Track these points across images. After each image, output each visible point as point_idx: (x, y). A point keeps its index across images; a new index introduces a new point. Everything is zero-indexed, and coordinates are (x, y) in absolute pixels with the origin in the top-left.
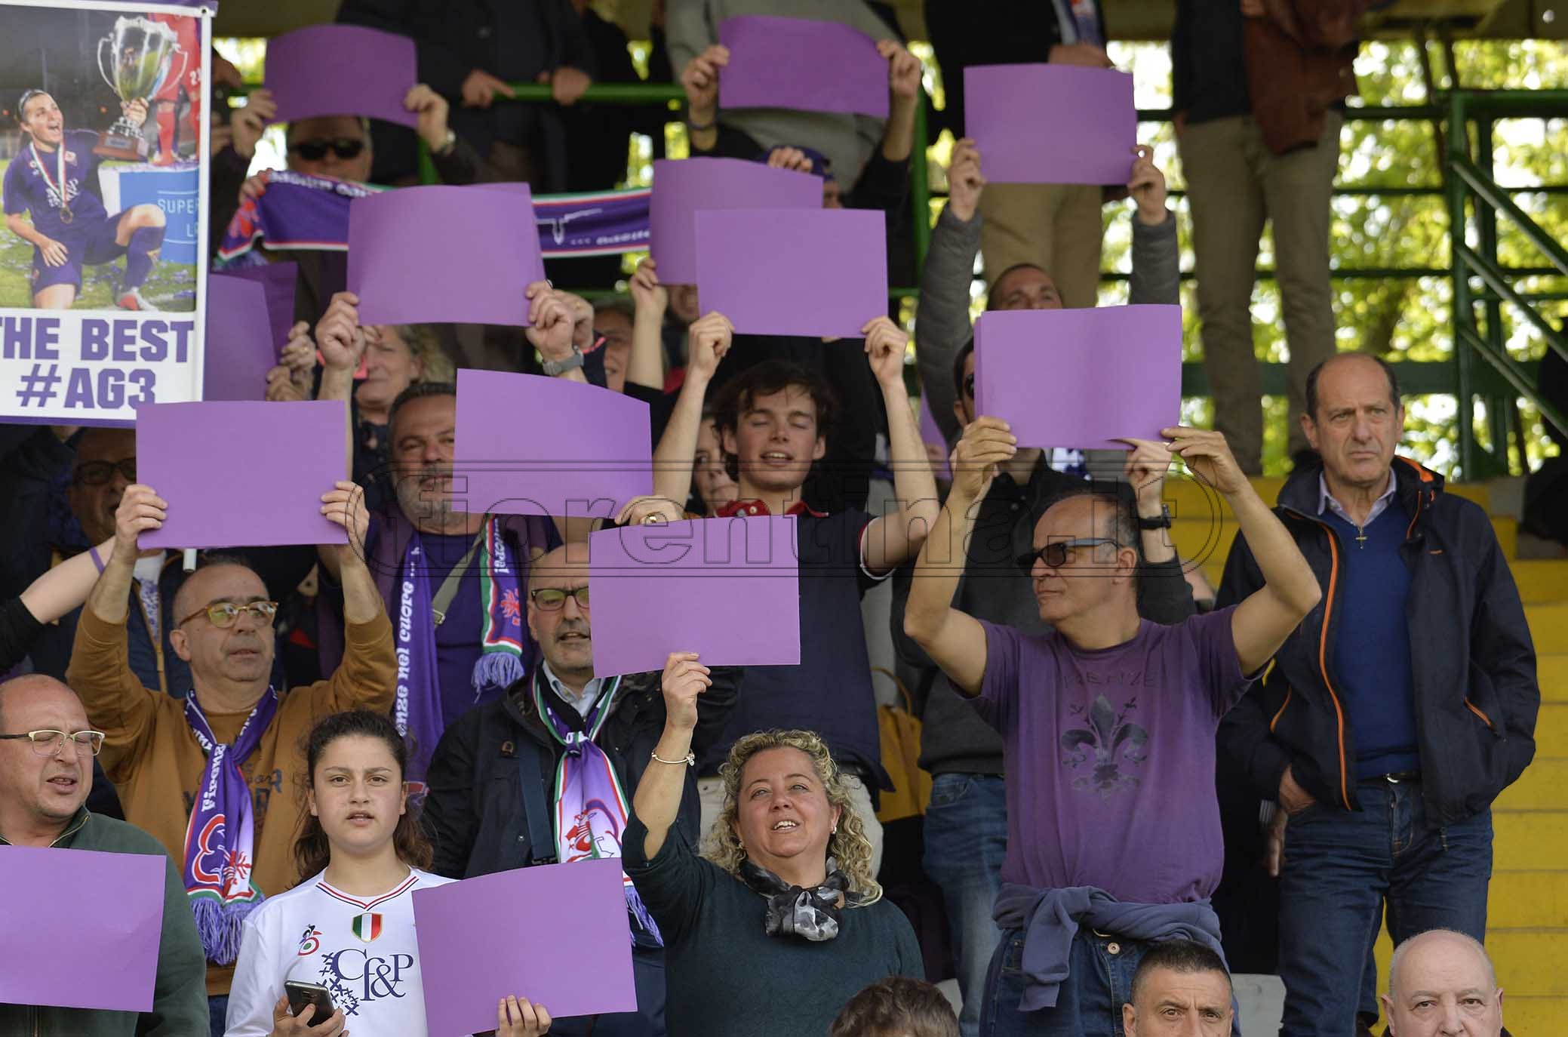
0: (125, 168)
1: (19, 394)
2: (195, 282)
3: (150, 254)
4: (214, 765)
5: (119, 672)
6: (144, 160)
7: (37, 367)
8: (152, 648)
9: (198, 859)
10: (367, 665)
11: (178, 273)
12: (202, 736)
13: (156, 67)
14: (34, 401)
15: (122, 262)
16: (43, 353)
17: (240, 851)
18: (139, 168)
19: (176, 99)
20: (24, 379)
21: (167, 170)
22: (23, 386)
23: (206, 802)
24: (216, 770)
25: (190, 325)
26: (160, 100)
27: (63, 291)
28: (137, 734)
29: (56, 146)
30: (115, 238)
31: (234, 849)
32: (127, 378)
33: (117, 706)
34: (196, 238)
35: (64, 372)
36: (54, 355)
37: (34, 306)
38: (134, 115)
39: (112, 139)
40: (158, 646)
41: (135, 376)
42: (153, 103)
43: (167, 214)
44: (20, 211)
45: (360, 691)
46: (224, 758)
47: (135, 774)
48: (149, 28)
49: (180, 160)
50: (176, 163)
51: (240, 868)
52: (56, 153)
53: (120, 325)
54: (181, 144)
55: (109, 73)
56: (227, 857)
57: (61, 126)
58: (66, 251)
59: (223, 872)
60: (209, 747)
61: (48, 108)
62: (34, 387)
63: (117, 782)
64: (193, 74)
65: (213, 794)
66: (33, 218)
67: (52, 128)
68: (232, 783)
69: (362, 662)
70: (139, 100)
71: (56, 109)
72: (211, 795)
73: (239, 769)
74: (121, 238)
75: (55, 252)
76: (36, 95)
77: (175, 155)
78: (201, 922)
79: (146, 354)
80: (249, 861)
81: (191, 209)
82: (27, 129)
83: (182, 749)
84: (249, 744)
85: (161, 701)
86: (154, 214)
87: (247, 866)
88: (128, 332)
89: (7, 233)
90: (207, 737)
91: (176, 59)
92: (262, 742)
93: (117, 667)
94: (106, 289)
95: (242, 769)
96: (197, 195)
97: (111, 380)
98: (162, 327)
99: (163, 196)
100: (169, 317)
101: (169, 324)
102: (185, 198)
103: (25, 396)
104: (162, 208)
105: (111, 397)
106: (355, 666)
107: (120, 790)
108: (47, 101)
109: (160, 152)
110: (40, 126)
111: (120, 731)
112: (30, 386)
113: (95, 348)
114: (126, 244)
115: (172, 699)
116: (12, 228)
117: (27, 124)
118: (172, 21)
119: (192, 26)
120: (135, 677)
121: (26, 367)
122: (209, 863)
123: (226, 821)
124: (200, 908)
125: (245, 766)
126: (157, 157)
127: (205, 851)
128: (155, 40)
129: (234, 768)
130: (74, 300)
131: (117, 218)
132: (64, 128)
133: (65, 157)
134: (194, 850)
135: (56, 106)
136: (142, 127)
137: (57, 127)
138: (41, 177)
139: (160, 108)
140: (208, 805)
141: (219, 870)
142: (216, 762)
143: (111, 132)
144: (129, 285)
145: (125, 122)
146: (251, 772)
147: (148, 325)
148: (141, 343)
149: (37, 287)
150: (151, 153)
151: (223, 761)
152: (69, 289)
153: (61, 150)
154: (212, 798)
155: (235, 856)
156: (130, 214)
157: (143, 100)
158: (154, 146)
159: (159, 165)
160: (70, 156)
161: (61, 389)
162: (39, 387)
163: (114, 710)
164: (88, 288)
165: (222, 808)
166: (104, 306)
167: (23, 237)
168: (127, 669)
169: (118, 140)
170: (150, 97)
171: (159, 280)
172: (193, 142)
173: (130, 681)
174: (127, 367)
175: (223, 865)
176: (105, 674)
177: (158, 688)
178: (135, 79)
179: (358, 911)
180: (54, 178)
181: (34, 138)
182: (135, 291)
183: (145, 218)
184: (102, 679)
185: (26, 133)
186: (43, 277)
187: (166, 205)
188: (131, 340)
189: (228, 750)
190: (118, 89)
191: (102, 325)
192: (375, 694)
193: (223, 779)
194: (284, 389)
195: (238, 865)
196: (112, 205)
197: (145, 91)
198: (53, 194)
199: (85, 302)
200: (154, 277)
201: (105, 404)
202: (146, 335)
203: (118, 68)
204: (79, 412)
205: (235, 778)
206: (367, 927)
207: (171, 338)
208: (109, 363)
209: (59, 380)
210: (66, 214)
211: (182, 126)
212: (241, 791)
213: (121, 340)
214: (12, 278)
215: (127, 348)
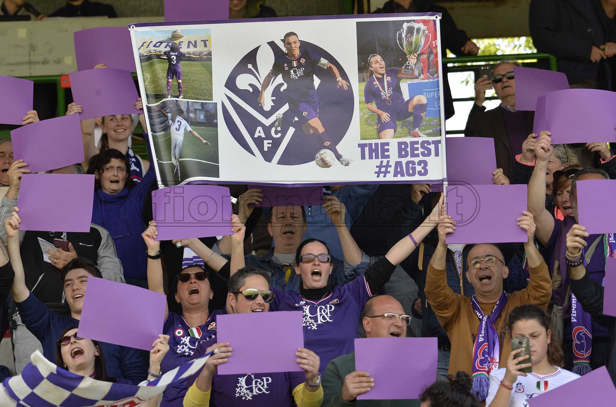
0: (410, 82)
1: (376, 173)
2: (440, 124)
3: (422, 114)
4: (483, 324)
5: (444, 289)
6: (417, 78)
7: (382, 162)
8: (459, 278)
9: (478, 361)
10: (539, 283)
11: (433, 121)
12: (478, 313)
13: (419, 41)
14: (382, 175)
15: (411, 119)
16: (384, 157)
17: (494, 357)
18: (415, 81)
19: (427, 53)
20: (377, 167)
21: (426, 81)
22: (377, 170)
23: (481, 338)
24: (484, 326)
25: (439, 142)
26: (422, 54)
27: (390, 132)
28: (453, 312)
29: (383, 75)
30: (408, 110)
31: (492, 356)
32: (416, 164)
33: (445, 301)
34: (439, 107)
35: (392, 163)
36: (388, 157)
37: (379, 138)
38: (412, 60)
39: (404, 70)
40: (461, 277)
41: (419, 163)
42: (419, 55)
43: (427, 98)
44: (371, 102)
45: (537, 293)
46: (486, 321)
47: (453, 327)
48: (416, 26)
49: (431, 77)
50: (429, 78)
51: (494, 363)
52: (383, 77)
53: (413, 143)
54: (431, 70)
55: (402, 45)
56: (489, 359)
57: (384, 67)
58: (390, 116)
59: (488, 365)
60: (481, 317)
61: (379, 60)
62: (381, 170)
63: (447, 331)
64: (434, 42)
65: (483, 335)
66: (376, 104)
67: (381, 68)
68: (490, 330)
69: (536, 282)
70: (413, 54)
71: (382, 60)
72: (482, 335)
73: (493, 325)
74: (410, 109)
75: (385, 116)
76: (374, 56)
77: (429, 75)
78: (480, 385)
79: (423, 154)
80: (498, 360)
81: (436, 96)
82: (371, 69)
83: (471, 317)
84: (497, 315)
85: (462, 298)
86: (422, 99)
87: (497, 362)
88: (416, 146)
89: (367, 111)
90: (480, 313)
91: (427, 37)
92: (502, 314)
93: (443, 286)
94: (406, 130)
95: (495, 325)
96: (439, 90)
97: (411, 165)
98: (428, 143)
99: (426, 91)
100: (431, 139)
101: (431, 142)
102: (434, 91)
103: (378, 173)
104: (425, 96)
105: (411, 172)
106: (534, 284)
107: (448, 335)
108: (378, 58)
109: (423, 74)
110: (377, 68)
111: (446, 311)
112: (380, 170)
113: (403, 153)
114: (412, 111)
115: (466, 297)
116: (368, 109)
117: (372, 67)
118: (425, 22)
119: (432, 23)
120: (451, 289)
121: (378, 162)
122: (482, 362)
123: (488, 346)
124: (479, 379)
125: (496, 324)
126: (422, 76)
127: (481, 357)
128: (418, 30)
129: (491, 325)
130: (394, 135)
131: (408, 101)
132: (385, 68)
133: (387, 79)
134: (476, 357)
135: (382, 59)
136: (415, 65)
137: (383, 67)
138: (378, 88)
139: (422, 57)
140: (481, 340)
141: (486, 365)
142: (484, 323)
143: (404, 68)
144: (415, 127)
145: (409, 63)
146: (498, 325)
147: (423, 142)
148: (421, 150)
149: (380, 131)
150: (419, 75)
151: (486, 322)
152: (392, 131)
153: (385, 76)
154: (483, 337)
155: (493, 359)
156: (413, 100)
157: (415, 54)
158: (421, 72)
159: (423, 79)
160: (389, 79)
161: (392, 170)
162: (383, 169)
163: (444, 303)
164: (399, 130)
165: (486, 340)
166: (405, 136)
167: (373, 112)
168: (447, 287)
169: (406, 70)
170: (418, 53)
171: (426, 124)
172: (436, 69)
173: (449, 291)
174: (416, 160)
175: (487, 363)
176: (439, 289)
177: (460, 293)
178: (412, 46)
179: (538, 380)
180: (383, 88)
181: (375, 73)
182: (417, 129)
183: (419, 101)
184: (438, 291)
185: (371, 71)
186: (382, 127)
187: (427, 95)
188: (417, 149)
189: (488, 317)
190: (405, 51)
191: (405, 143)
192: (543, 294)
193: (487, 329)
194: (501, 177)
195: (494, 362)
196: (406, 96)
197: (416, 50)
198: (383, 94)
199: (398, 135)
200: (424, 124)
201: (409, 175)
202: (423, 146)
203: (405, 43)
204: (399, 178)
205: (491, 328)
206: (542, 386)
207: (432, 147)
208: (409, 158)
209: (390, 166)
210: (389, 102)
211: (431, 64)
212: (494, 334)
213: (413, 149)
214: (370, 128)
215: (416, 152)
